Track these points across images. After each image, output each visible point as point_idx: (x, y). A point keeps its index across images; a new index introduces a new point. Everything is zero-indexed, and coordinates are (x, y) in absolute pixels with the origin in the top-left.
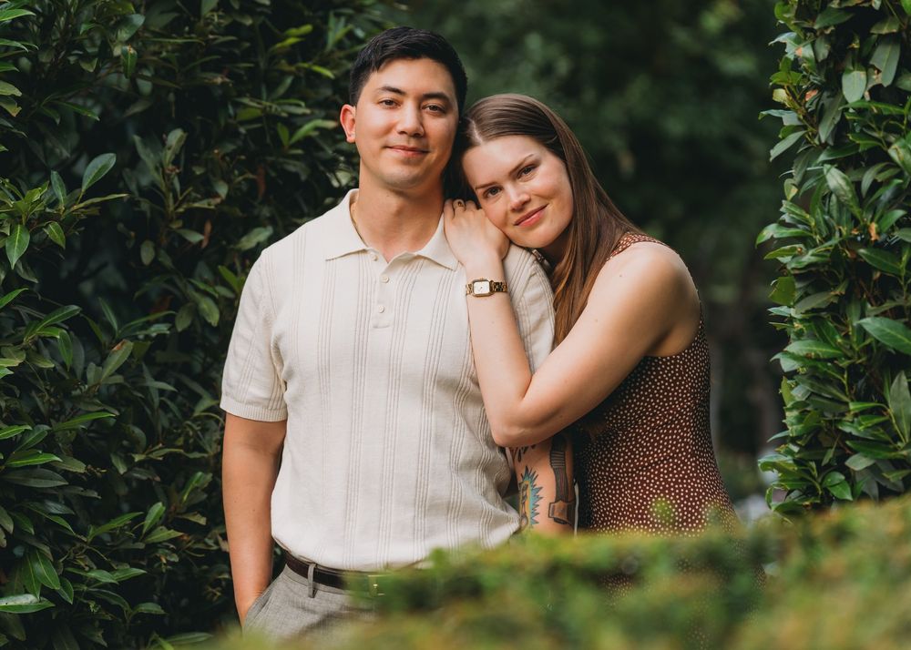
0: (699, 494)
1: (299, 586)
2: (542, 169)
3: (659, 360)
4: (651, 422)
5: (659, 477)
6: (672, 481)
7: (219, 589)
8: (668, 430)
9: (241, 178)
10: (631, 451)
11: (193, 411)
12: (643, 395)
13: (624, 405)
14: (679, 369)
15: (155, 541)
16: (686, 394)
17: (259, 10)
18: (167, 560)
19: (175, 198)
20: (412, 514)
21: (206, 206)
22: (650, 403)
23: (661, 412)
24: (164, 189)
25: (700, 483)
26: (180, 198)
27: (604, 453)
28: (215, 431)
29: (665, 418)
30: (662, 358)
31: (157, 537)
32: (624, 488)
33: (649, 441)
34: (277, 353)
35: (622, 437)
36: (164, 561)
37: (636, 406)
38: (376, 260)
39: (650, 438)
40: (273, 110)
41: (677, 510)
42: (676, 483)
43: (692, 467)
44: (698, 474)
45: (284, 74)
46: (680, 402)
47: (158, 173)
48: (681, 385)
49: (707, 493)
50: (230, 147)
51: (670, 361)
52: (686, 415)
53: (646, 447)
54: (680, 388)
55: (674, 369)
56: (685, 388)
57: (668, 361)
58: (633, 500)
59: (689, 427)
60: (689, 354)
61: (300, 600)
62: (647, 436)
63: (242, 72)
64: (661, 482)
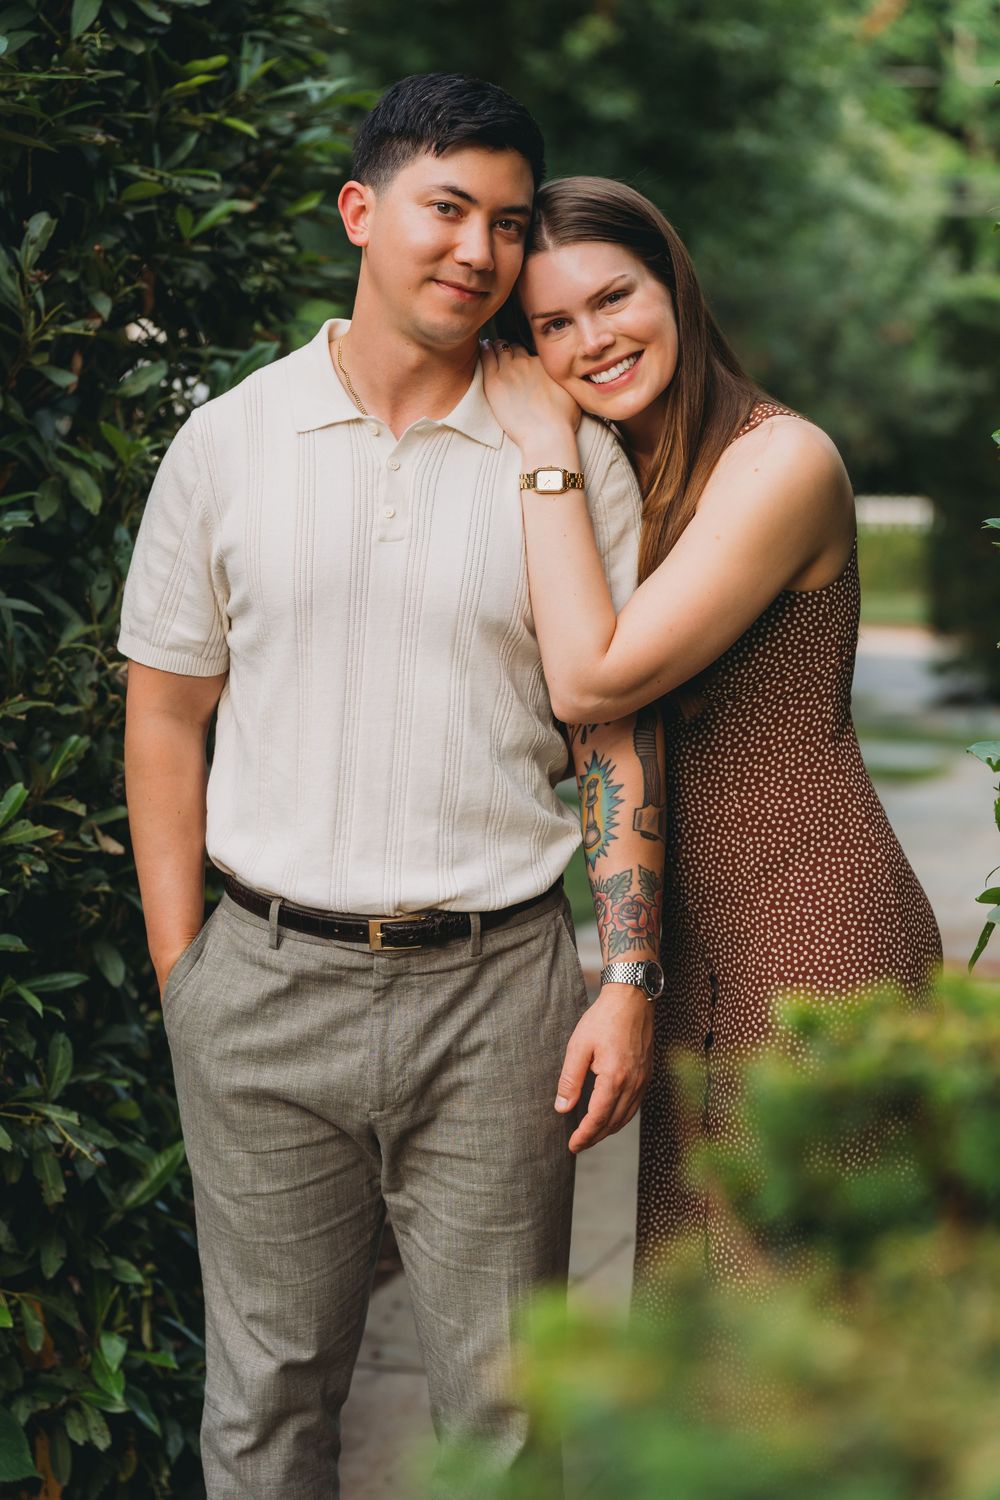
0: (844, 796)
1: (252, 929)
2: (637, 297)
3: (796, 596)
4: (777, 688)
5: (783, 773)
6: (802, 779)
7: (96, 907)
8: (801, 700)
9: (128, 289)
10: (743, 730)
11: (57, 641)
12: (770, 647)
13: (740, 661)
14: (824, 610)
15: (15, 842)
16: (830, 647)
17: (151, 30)
18: (32, 871)
19: (38, 319)
20: (434, 829)
21: (82, 332)
22: (778, 659)
23: (793, 674)
24: (22, 306)
25: (844, 780)
26: (46, 319)
27: (701, 732)
28: (89, 670)
29: (797, 682)
30: (801, 593)
31: (16, 836)
32: (727, 786)
33: (771, 717)
34: (221, 576)
35: (731, 710)
36: (28, 872)
37: (757, 663)
38: (378, 435)
39: (774, 712)
40: (175, 184)
41: (812, 822)
42: (809, 780)
43: (831, 756)
44: (840, 767)
45: (187, 129)
46: (820, 660)
47: (13, 280)
48: (824, 634)
49: (854, 795)
50: (110, 240)
51: (812, 598)
52: (827, 678)
53: (767, 725)
54: (822, 639)
55: (816, 611)
56: (830, 639)
57: (808, 598)
58: (743, 806)
59: (830, 696)
60: (838, 588)
61: (256, 952)
62: (769, 708)
63: (129, 126)
64: (786, 780)
